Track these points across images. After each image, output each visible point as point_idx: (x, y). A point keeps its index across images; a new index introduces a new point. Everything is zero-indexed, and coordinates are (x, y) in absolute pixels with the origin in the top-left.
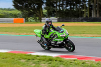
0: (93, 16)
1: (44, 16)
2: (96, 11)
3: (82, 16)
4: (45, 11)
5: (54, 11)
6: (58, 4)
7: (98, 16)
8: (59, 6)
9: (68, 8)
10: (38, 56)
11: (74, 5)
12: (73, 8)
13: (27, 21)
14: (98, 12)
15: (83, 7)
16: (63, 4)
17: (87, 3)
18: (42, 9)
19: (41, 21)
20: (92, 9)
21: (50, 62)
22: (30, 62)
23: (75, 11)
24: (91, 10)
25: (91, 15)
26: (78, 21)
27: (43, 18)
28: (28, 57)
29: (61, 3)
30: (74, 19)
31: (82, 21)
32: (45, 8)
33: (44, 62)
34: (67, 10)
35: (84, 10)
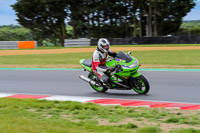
0: (148, 35)
1: (69, 36)
2: (153, 27)
3: (130, 35)
4: (69, 28)
5: (85, 28)
6: (91, 16)
7: (156, 34)
8: (93, 20)
9: (107, 22)
10: (57, 102)
11: (117, 18)
13: (40, 44)
14: (155, 28)
15: (132, 20)
16: (99, 16)
17: (137, 14)
18: (64, 25)
19: (63, 45)
20: (145, 23)
21: (77, 111)
22: (44, 113)
23: (119, 28)
24: (144, 25)
25: (144, 33)
26: (124, 43)
27: (66, 40)
28: (41, 104)
29: (96, 14)
30: (117, 41)
31: (130, 43)
32: (69, 24)
33: (67, 111)
34: (106, 25)
35: (133, 26)
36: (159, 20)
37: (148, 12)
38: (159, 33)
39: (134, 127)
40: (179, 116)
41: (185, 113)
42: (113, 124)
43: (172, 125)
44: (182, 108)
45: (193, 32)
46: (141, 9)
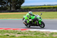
0: (12, 10)
2: (13, 7)
3: (7, 10)
7: (14, 9)
11: (3, 5)
12: (3, 6)
14: (14, 8)
15: (7, 6)
17: (9, 4)
23: (4, 8)
24: (11, 7)
25: (11, 9)
26: (5, 12)
31: (7, 12)
35: (8, 7)
36: (15, 6)
37: (12, 3)
38: (15, 9)
39: (8, 35)
40: (21, 32)
41: (22, 31)
42: (2, 35)
43: (19, 35)
44: (22, 30)
45: (24, 9)
46: (10, 3)
